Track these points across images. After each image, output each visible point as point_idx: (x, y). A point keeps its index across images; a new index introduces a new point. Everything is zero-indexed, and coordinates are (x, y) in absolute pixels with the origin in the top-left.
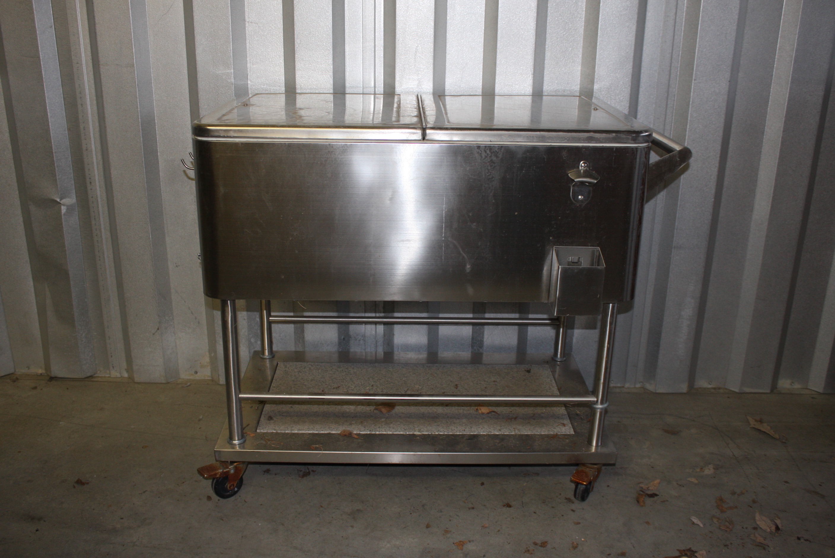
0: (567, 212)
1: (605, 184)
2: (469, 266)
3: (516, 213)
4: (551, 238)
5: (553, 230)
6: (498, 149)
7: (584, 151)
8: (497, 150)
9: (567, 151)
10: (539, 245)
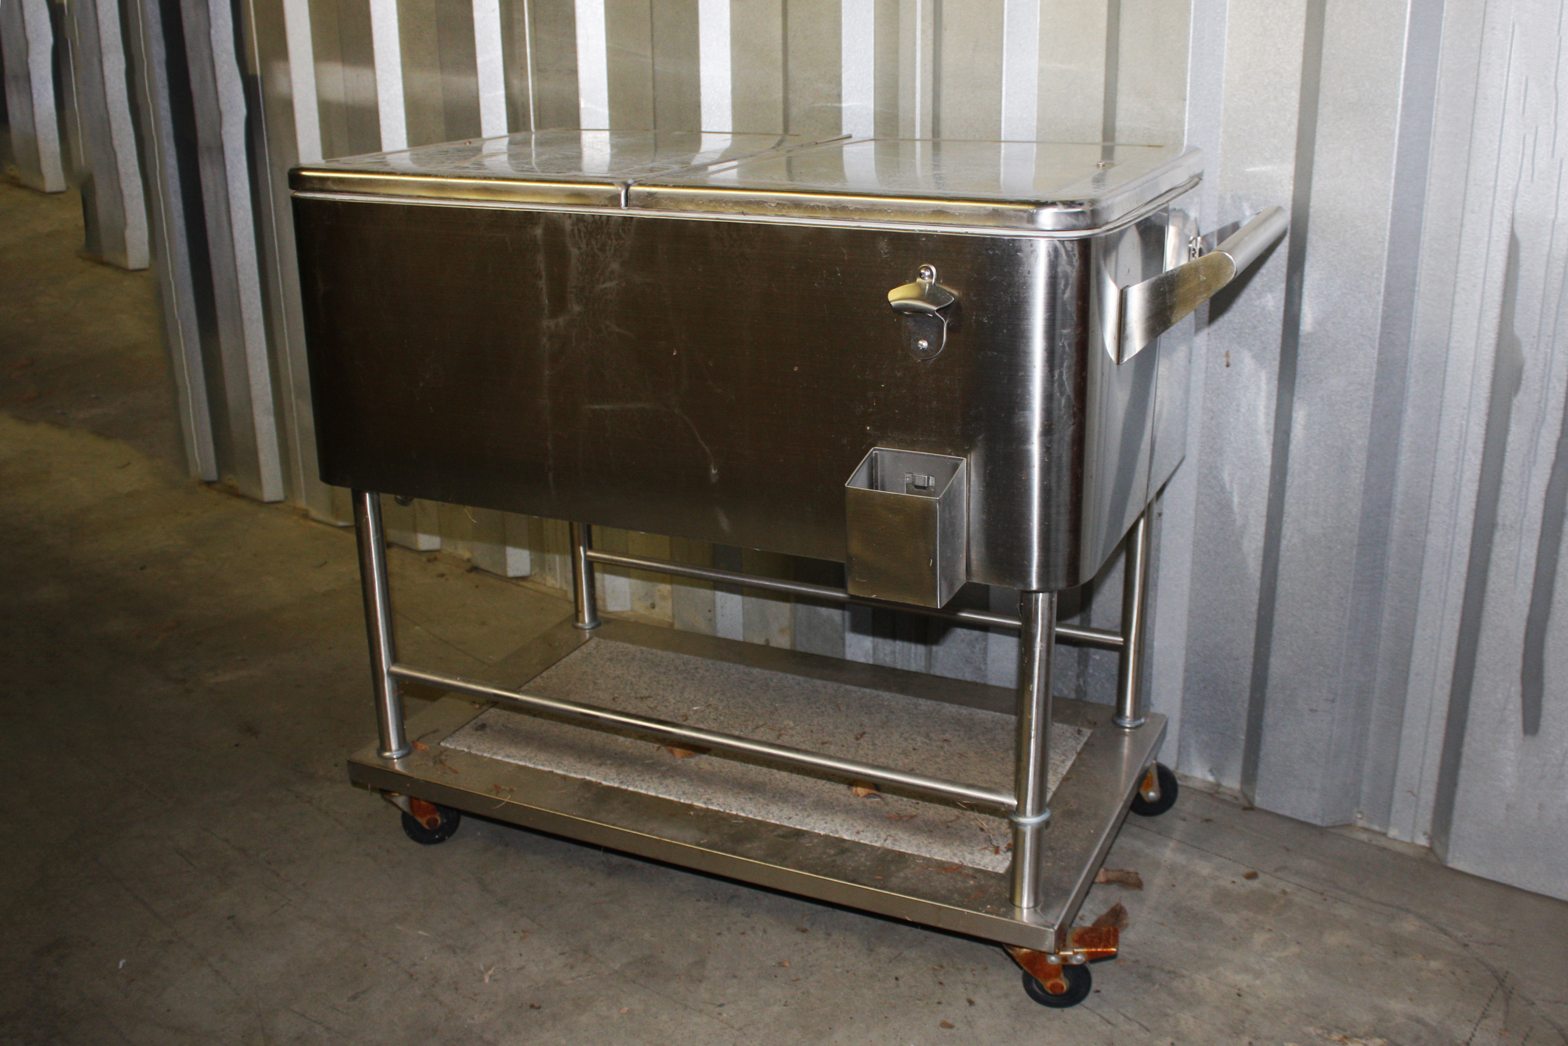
0: (898, 374)
1: (974, 318)
2: (715, 469)
3: (796, 369)
4: (868, 428)
5: (871, 410)
6: (753, 231)
7: (923, 242)
8: (751, 233)
9: (888, 240)
10: (845, 441)
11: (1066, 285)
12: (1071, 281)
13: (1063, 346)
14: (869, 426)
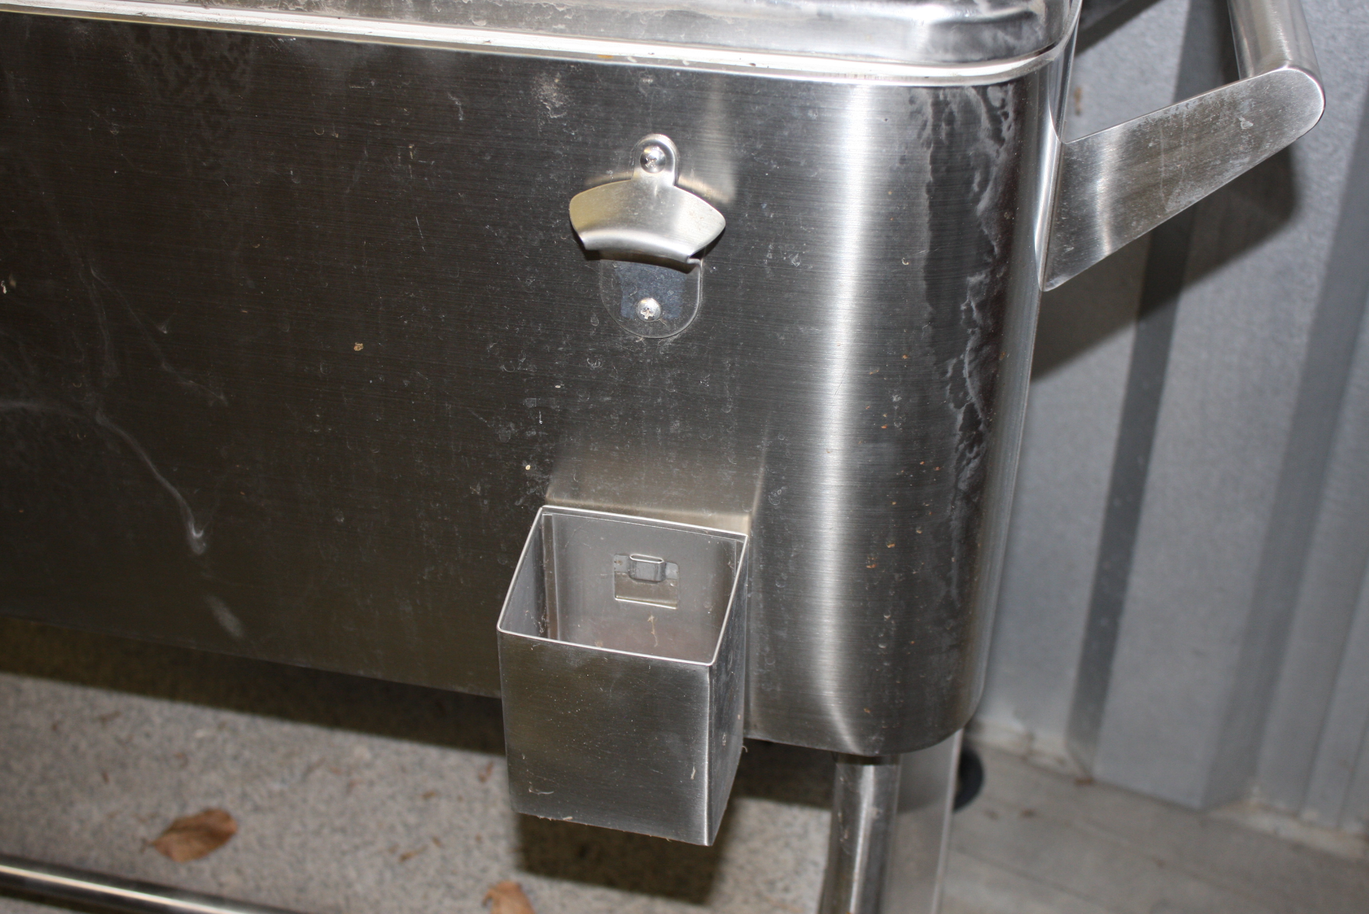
0: (594, 366)
1: (769, 256)
2: (197, 532)
4: (528, 467)
5: (534, 433)
6: (231, 49)
7: (652, 85)
8: (226, 53)
9: (562, 79)
10: (477, 490)
11: (983, 185)
12: (994, 170)
13: (969, 310)
14: (529, 462)
